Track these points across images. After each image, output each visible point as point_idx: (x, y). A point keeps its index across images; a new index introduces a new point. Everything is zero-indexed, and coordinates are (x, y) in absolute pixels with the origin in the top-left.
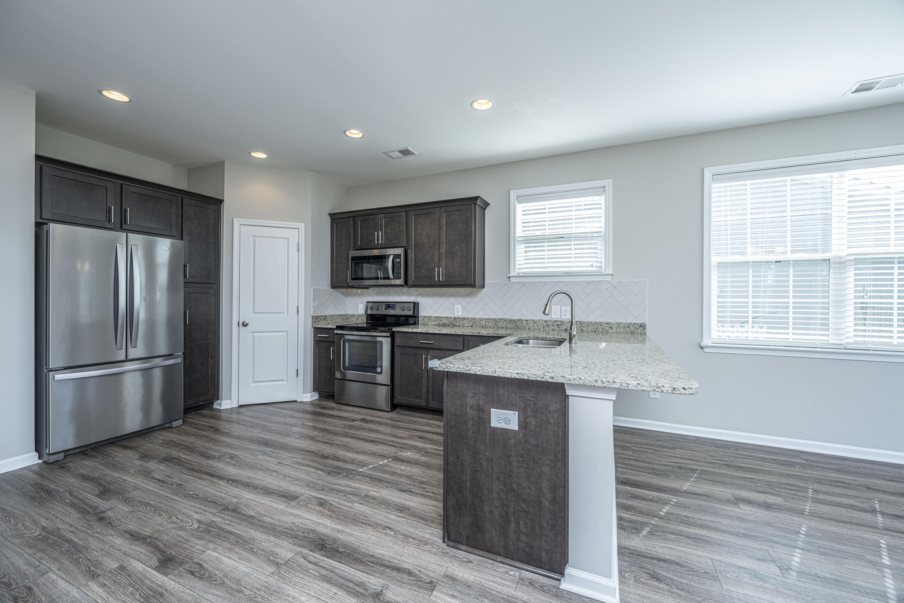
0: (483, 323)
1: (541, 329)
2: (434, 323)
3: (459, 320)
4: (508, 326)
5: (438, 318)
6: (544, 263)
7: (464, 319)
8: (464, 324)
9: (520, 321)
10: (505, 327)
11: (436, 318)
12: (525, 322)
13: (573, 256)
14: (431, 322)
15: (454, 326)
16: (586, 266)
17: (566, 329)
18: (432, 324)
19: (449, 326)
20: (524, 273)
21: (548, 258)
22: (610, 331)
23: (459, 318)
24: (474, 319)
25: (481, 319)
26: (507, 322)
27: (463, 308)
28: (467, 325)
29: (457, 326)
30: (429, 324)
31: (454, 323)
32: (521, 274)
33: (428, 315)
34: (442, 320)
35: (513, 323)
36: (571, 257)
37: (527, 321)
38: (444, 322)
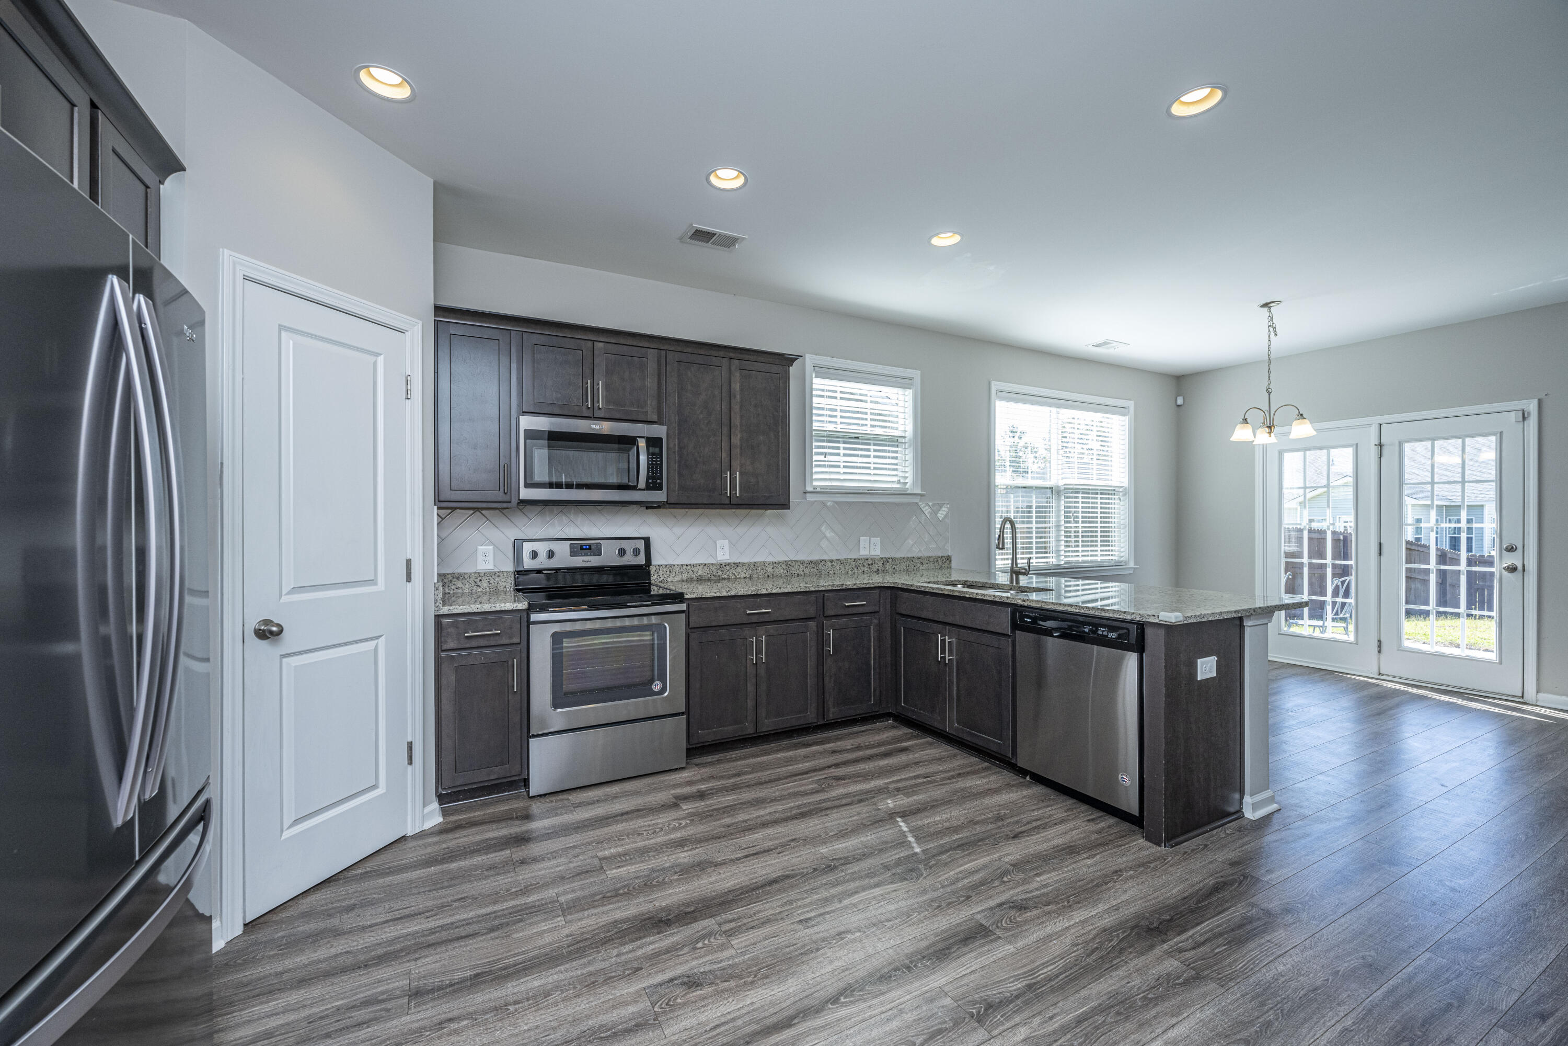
0: (769, 569)
1: (850, 572)
2: (679, 578)
3: (728, 568)
4: (807, 571)
5: (689, 567)
6: (839, 473)
7: (737, 565)
8: (736, 574)
9: (823, 562)
10: (802, 574)
11: (685, 567)
12: (830, 564)
13: (872, 466)
14: (673, 575)
15: (720, 579)
16: (893, 482)
17: (878, 570)
18: (676, 579)
19: (709, 580)
20: (822, 487)
21: (845, 467)
22: (921, 568)
23: (729, 564)
24: (755, 564)
25: (766, 564)
26: (805, 565)
27: (733, 545)
28: (742, 576)
29: (724, 579)
30: (669, 580)
31: (720, 573)
32: (819, 490)
33: (666, 563)
34: (695, 569)
35: (814, 566)
36: (869, 468)
37: (831, 561)
38: (700, 573)
